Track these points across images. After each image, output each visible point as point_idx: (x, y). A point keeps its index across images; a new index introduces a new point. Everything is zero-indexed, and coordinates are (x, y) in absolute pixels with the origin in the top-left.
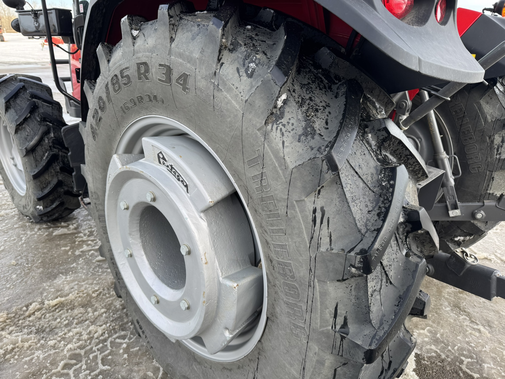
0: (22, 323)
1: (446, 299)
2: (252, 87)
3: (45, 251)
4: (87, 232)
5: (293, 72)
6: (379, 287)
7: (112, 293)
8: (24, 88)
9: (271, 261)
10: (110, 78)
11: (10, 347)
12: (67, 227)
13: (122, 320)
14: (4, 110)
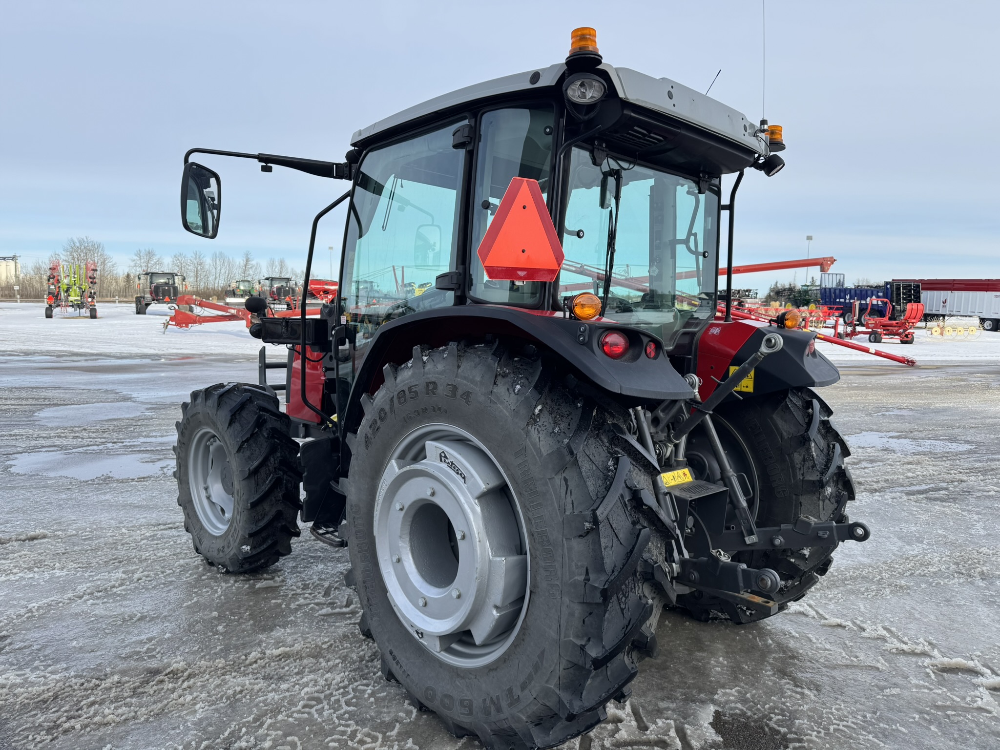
0: (244, 671)
1: (770, 664)
2: (518, 401)
3: (251, 603)
4: (300, 584)
5: (547, 389)
6: (611, 545)
7: (345, 645)
8: (250, 400)
9: (533, 535)
10: (396, 393)
11: (238, 689)
12: (273, 578)
13: (362, 671)
14: (227, 425)
